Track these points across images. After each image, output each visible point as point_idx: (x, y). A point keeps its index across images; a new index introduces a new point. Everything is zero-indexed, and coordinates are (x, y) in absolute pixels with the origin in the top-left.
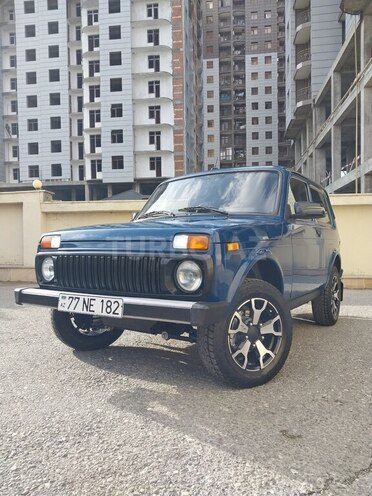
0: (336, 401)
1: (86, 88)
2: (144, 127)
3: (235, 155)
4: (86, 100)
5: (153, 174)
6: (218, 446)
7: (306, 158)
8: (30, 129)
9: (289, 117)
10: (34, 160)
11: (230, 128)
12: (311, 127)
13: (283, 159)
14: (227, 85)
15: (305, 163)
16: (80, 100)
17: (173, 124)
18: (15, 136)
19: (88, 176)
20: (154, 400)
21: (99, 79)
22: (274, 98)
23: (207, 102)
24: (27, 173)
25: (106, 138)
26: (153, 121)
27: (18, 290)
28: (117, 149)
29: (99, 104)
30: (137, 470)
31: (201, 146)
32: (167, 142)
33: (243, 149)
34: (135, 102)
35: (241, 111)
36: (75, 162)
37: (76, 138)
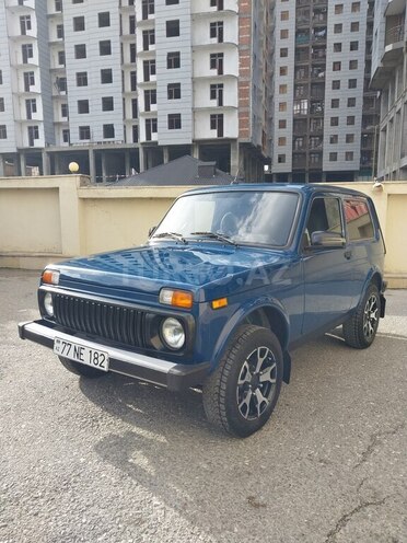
0: (321, 461)
1: (139, 32)
2: (204, 79)
3: (311, 109)
4: (140, 48)
5: (213, 134)
6: (181, 512)
7: (392, 114)
8: (79, 84)
9: (376, 64)
10: (84, 120)
11: (306, 76)
12: (401, 76)
13: (369, 112)
14: (305, 21)
15: (391, 121)
16: (133, 47)
17: (237, 74)
18: (63, 93)
19: (143, 138)
20: (139, 448)
21: (153, 21)
22: (361, 36)
23: (280, 44)
24: (78, 135)
25: (162, 93)
26: (215, 72)
27: (21, 324)
28: (174, 106)
29: (154, 53)
30: (95, 536)
31: (271, 98)
32: (231, 97)
33: (321, 101)
34: (195, 49)
35: (321, 54)
36: (129, 121)
37: (129, 94)
